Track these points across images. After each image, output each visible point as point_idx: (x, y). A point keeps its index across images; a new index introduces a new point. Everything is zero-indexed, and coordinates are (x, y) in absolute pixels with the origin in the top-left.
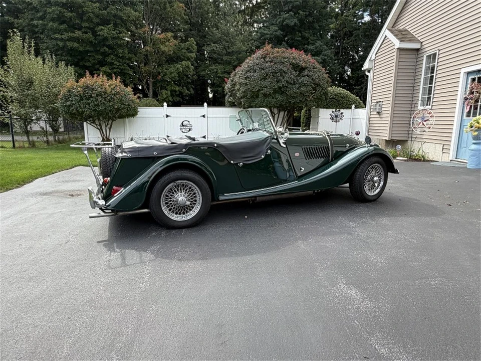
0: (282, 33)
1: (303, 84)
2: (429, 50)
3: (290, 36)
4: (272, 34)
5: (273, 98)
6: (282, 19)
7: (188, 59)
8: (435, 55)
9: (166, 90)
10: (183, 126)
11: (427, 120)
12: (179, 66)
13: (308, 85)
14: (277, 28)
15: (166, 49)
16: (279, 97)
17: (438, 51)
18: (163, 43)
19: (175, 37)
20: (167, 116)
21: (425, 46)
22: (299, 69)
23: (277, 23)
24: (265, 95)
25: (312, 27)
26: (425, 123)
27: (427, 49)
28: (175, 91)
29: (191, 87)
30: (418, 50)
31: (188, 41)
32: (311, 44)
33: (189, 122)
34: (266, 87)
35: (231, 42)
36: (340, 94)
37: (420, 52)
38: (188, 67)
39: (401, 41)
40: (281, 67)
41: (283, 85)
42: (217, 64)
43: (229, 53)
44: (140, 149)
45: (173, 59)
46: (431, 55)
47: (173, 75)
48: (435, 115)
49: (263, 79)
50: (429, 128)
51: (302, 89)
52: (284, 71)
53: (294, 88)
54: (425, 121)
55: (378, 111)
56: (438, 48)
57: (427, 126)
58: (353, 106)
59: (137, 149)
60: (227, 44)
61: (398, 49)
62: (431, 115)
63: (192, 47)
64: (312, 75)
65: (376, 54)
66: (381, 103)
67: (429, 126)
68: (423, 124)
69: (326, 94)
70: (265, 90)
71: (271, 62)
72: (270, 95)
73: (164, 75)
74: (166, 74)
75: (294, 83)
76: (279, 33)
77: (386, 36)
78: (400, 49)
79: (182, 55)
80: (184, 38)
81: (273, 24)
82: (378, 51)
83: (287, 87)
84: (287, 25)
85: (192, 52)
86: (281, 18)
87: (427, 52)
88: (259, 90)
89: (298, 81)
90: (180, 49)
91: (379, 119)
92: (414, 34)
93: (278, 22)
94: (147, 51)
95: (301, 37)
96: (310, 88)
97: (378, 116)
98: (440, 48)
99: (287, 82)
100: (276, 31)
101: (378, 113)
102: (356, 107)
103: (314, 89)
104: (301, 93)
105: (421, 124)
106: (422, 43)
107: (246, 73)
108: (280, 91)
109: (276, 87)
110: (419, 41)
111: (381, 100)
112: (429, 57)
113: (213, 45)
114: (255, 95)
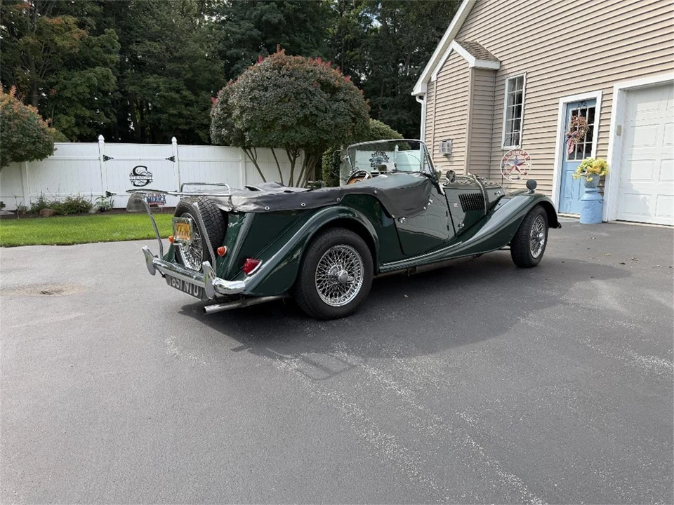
0: (260, 33)
1: (337, 113)
2: (512, 72)
3: (273, 39)
4: (243, 34)
5: (296, 132)
6: (259, 12)
7: (105, 64)
8: (521, 79)
9: (66, 114)
10: (136, 175)
11: (521, 164)
12: (91, 75)
13: (346, 115)
14: (252, 25)
15: (67, 44)
16: (306, 131)
17: (525, 75)
18: (58, 33)
19: (82, 25)
20: (106, 158)
21: (506, 67)
22: (327, 87)
23: (253, 17)
24: (285, 128)
25: (305, 28)
26: (519, 168)
27: (509, 71)
28: (84, 118)
29: (112, 111)
30: (496, 71)
31: (104, 33)
32: (304, 53)
33: (146, 168)
34: (287, 116)
35: (181, 42)
36: (378, 129)
37: (499, 74)
38: (107, 78)
39: (478, 57)
40: (305, 85)
41: (311, 112)
42: (156, 75)
45: (77, 62)
46: (515, 79)
47: (80, 89)
48: (532, 157)
49: (280, 101)
50: (526, 174)
51: (339, 120)
52: (310, 92)
53: (327, 118)
54: (519, 165)
55: (447, 152)
56: (524, 71)
57: (522, 172)
58: (397, 147)
59: (277, 198)
60: (172, 44)
61: (473, 68)
62: (526, 157)
63: (112, 44)
64: (350, 99)
65: (438, 74)
66: (450, 141)
67: (524, 171)
68: (517, 169)
69: (367, 128)
70: (285, 119)
71: (290, 76)
72: (291, 127)
73: (62, 89)
74: (65, 88)
75: (326, 111)
76: (256, 32)
77: (453, 50)
78: (474, 69)
79: (93, 57)
80: (95, 28)
81: (243, 19)
82: (441, 70)
83: (317, 116)
84: (268, 22)
85: (109, 52)
86: (258, 10)
87: (510, 75)
88: (276, 119)
89: (330, 107)
90: (88, 45)
91: (449, 163)
92: (489, 50)
93: (254, 14)
94: (28, 44)
95: (288, 42)
96: (348, 118)
97: (446, 159)
98: (528, 71)
99: (317, 108)
100: (250, 30)
101: (446, 155)
102: (400, 149)
103: (354, 120)
104: (336, 126)
105: (515, 168)
106: (501, 62)
107: (251, 90)
108: (305, 121)
109: (301, 115)
110: (496, 60)
111: (451, 137)
112: (513, 81)
113: (147, 42)
114: (268, 126)
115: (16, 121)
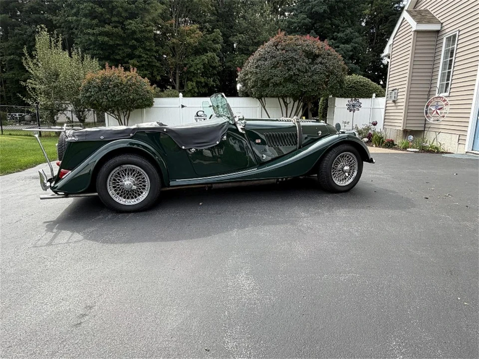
0: (310, 20)
1: (315, 73)
2: (449, 32)
3: (320, 24)
4: (300, 23)
5: (284, 87)
6: (310, 6)
7: (214, 50)
8: (454, 36)
9: (192, 81)
10: (198, 116)
11: (441, 108)
12: (204, 57)
13: (321, 73)
14: (306, 16)
15: (192, 40)
16: (290, 86)
17: (458, 32)
18: (188, 35)
19: (201, 29)
20: (183, 106)
21: (445, 27)
22: (313, 57)
23: (306, 10)
24: (276, 85)
25: (343, 13)
26: (438, 111)
27: (447, 31)
29: (217, 78)
30: (438, 32)
31: (214, 32)
32: (341, 31)
33: (203, 112)
34: (277, 76)
35: (258, 32)
36: (360, 82)
37: (440, 34)
38: (213, 58)
39: (419, 22)
40: (293, 55)
41: (294, 73)
42: (243, 55)
43: (256, 43)
44: (87, 133)
45: (199, 50)
46: (451, 37)
47: (198, 66)
48: (450, 103)
49: (273, 67)
50: (443, 117)
51: (314, 77)
52: (296, 59)
53: (306, 77)
54: (439, 109)
55: (393, 99)
56: (457, 29)
57: (441, 115)
58: (374, 95)
59: (85, 133)
60: (252, 34)
61: (415, 31)
62: (446, 102)
63: (218, 38)
64: (326, 62)
65: (394, 38)
66: (396, 91)
67: (443, 115)
68: (437, 113)
69: (341, 82)
70: (275, 78)
71: (282, 50)
72: (281, 84)
73: (190, 67)
74: (191, 66)
75: (307, 71)
76: (308, 20)
77: (404, 19)
78: (417, 32)
79: (208, 47)
80: (210, 29)
81: (301, 12)
82: (396, 35)
83: (298, 75)
84: (316, 12)
85: (218, 43)
86: (310, 5)
87: (448, 34)
88: (269, 80)
89: (310, 68)
90: (206, 41)
91: (395, 108)
92: (435, 14)
93: (307, 9)
94: (174, 43)
95: (330, 24)
96: (323, 75)
97: (393, 104)
98: (460, 29)
99: (299, 70)
100: (304, 19)
101: (394, 101)
102: (377, 96)
103: (328, 76)
104: (313, 81)
105: (435, 112)
106: (442, 24)
107: (257, 61)
108: (289, 79)
109: (287, 75)
110: (439, 22)
111: (397, 88)
112: (449, 39)
113: (239, 35)
114: (265, 84)
115: (133, 87)
